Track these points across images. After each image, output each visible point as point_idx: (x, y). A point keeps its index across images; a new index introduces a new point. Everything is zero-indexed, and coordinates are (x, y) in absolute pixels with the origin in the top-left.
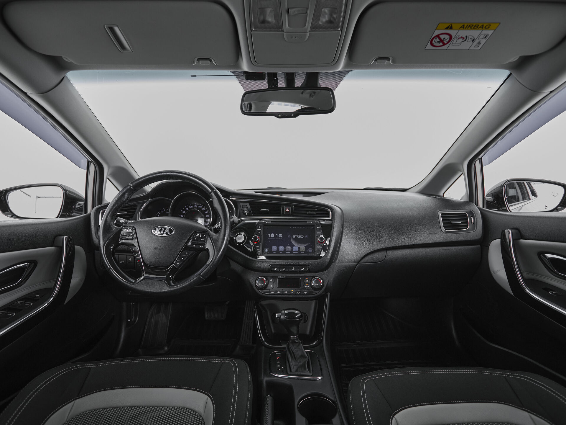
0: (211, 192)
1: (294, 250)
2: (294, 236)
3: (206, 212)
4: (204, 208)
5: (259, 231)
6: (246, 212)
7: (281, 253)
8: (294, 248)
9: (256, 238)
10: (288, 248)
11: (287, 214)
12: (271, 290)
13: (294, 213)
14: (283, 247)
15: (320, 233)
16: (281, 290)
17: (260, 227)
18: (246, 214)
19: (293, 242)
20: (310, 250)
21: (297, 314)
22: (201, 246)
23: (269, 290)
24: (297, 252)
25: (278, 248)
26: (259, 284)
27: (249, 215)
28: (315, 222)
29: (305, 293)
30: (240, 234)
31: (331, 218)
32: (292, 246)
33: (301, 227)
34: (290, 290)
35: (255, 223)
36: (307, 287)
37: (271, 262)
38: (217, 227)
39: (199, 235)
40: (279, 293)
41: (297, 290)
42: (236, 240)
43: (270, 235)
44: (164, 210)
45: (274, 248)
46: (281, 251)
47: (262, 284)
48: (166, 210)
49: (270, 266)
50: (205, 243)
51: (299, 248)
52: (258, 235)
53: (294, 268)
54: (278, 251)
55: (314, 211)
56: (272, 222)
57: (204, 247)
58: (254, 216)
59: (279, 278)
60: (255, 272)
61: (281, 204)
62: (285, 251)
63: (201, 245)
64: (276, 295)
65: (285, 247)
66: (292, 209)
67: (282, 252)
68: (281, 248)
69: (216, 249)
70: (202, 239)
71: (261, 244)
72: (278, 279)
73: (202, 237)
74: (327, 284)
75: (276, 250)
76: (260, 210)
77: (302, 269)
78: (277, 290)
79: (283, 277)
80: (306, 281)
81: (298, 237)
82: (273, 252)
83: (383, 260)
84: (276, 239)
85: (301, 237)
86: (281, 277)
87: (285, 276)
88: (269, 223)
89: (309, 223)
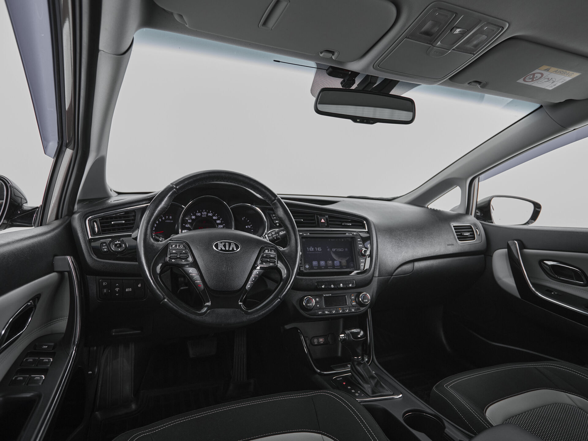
1: (335, 265)
2: (334, 250)
3: (218, 222)
4: (216, 216)
6: (276, 221)
7: (323, 269)
8: (335, 262)
10: (330, 262)
11: (322, 225)
12: (318, 310)
13: (330, 224)
14: (324, 261)
15: (361, 246)
16: (329, 310)
18: (278, 224)
19: (334, 256)
20: (351, 265)
23: (315, 311)
24: (339, 267)
25: (319, 263)
26: (308, 305)
29: (353, 310)
31: (367, 230)
32: (333, 260)
33: (340, 240)
34: (338, 309)
36: (354, 303)
39: (268, 251)
40: (327, 312)
41: (344, 309)
43: (309, 249)
44: (163, 218)
45: (315, 263)
46: (323, 267)
47: (311, 304)
48: (165, 218)
49: (317, 283)
50: (275, 259)
51: (340, 262)
53: (341, 285)
54: (319, 267)
55: (349, 222)
56: (310, 234)
59: (324, 297)
61: (314, 214)
62: (326, 267)
63: (271, 263)
64: (324, 315)
65: (326, 262)
66: (327, 219)
67: (323, 268)
68: (322, 263)
70: (271, 256)
71: (303, 259)
75: (317, 266)
77: (350, 285)
78: (325, 310)
79: (328, 295)
80: (352, 297)
81: (338, 250)
82: (314, 268)
83: (411, 272)
84: (316, 253)
85: (341, 250)
86: (327, 295)
87: (330, 294)
88: (307, 235)
89: (349, 235)
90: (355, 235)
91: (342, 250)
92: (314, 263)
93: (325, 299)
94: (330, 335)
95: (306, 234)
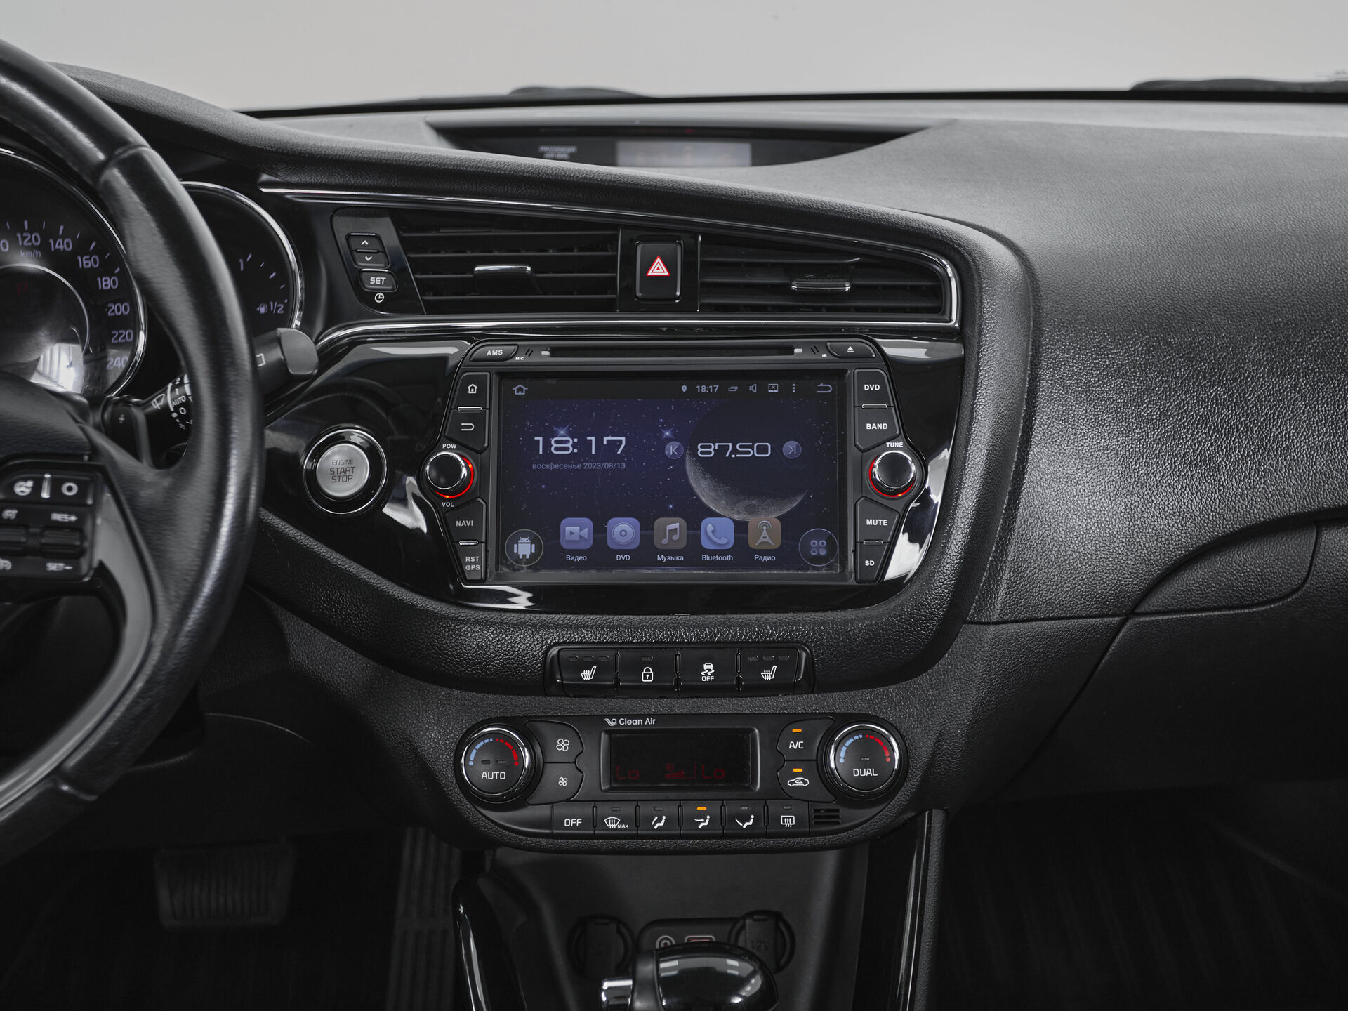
0: (103, 166)
1: (706, 544)
2: (707, 450)
3: (106, 283)
4: (91, 254)
5: (470, 417)
6: (375, 281)
7: (623, 565)
8: (708, 525)
9: (448, 467)
10: (670, 527)
11: (658, 297)
12: (559, 810)
13: (703, 284)
14: (635, 521)
15: (883, 426)
16: (629, 809)
17: (472, 390)
18: (380, 297)
19: (703, 489)
20: (813, 543)
21: (737, 983)
22: (53, 567)
23: (544, 811)
24: (729, 558)
25: (600, 530)
26: (485, 775)
27: (398, 304)
28: (850, 350)
29: (788, 823)
30: (338, 440)
31: (954, 322)
32: (695, 513)
33: (753, 388)
34: (687, 809)
35: (443, 359)
36: (798, 782)
37: (556, 626)
38: (176, 408)
39: (37, 489)
40: (612, 824)
41: (731, 808)
42: (312, 473)
43: (547, 445)
45: (575, 530)
46: (623, 552)
47: (503, 775)
49: (554, 651)
50: (83, 538)
51: (741, 528)
52: (463, 446)
53: (708, 667)
54: (600, 553)
55: (843, 272)
56: (555, 352)
57: (77, 568)
58: (434, 309)
59: (610, 732)
60: (455, 692)
61: (615, 227)
62: (645, 553)
63: (56, 558)
64: (595, 837)
65: (646, 526)
66: (689, 254)
67: (627, 557)
68: (624, 530)
69: (166, 588)
70: (57, 517)
71: (489, 505)
72: (604, 737)
73: (58, 501)
74: (931, 763)
75: (587, 545)
76: (472, 271)
77: (768, 675)
78: (602, 808)
79: (638, 722)
80: (792, 745)
81: (735, 451)
82: (568, 558)
83: (1294, 591)
84: (588, 465)
85: (754, 452)
86: (629, 722)
87: (650, 716)
88: (534, 359)
89: (811, 356)
90: (851, 356)
91: (762, 450)
92: (568, 529)
93: (613, 745)
94: (748, 922)
95: (529, 352)
